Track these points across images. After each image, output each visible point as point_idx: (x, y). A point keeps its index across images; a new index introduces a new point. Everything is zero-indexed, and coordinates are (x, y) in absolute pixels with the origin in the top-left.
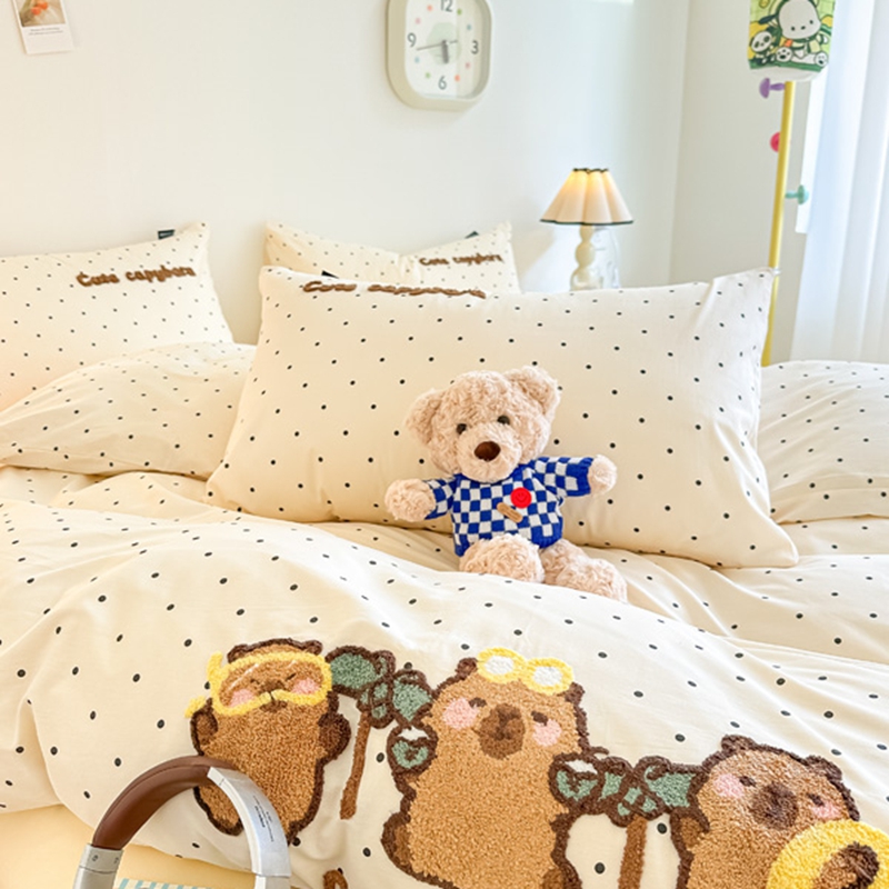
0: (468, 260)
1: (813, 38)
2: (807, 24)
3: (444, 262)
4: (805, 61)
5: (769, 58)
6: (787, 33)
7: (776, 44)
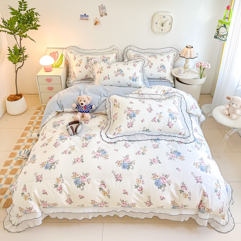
2: (224, 32)
4: (223, 39)
5: (216, 37)
6: (220, 33)
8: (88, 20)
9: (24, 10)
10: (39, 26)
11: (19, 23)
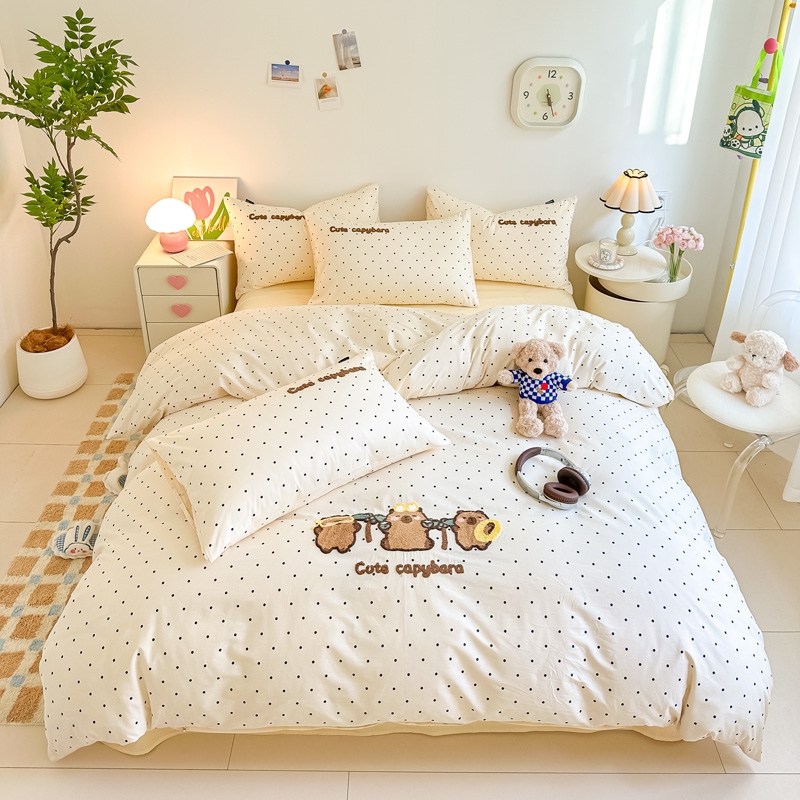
0: (530, 223)
1: (757, 136)
2: (753, 128)
3: (514, 223)
4: (749, 150)
5: (727, 143)
6: (740, 131)
7: (732, 136)
8: (297, 80)
9: (84, 46)
10: (131, 99)
11: (65, 90)
